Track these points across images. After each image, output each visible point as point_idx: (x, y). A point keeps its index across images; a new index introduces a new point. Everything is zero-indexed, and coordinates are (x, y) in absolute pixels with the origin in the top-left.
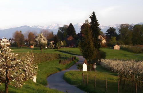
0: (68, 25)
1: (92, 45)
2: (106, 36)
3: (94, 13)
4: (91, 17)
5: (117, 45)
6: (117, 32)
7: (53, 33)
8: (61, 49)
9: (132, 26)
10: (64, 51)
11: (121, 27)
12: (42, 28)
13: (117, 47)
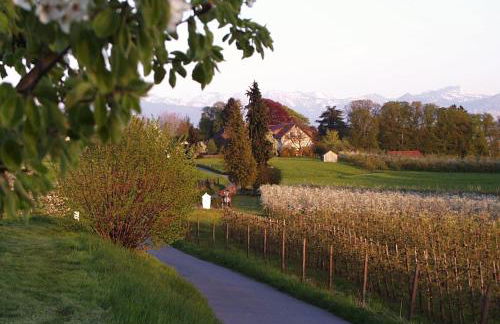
0: (226, 102)
1: (249, 152)
2: (320, 127)
3: (255, 85)
4: (248, 94)
5: (330, 152)
6: (345, 119)
7: (188, 120)
8: (201, 161)
9: (379, 105)
10: (206, 165)
11: (353, 108)
12: (177, 104)
13: (330, 157)
